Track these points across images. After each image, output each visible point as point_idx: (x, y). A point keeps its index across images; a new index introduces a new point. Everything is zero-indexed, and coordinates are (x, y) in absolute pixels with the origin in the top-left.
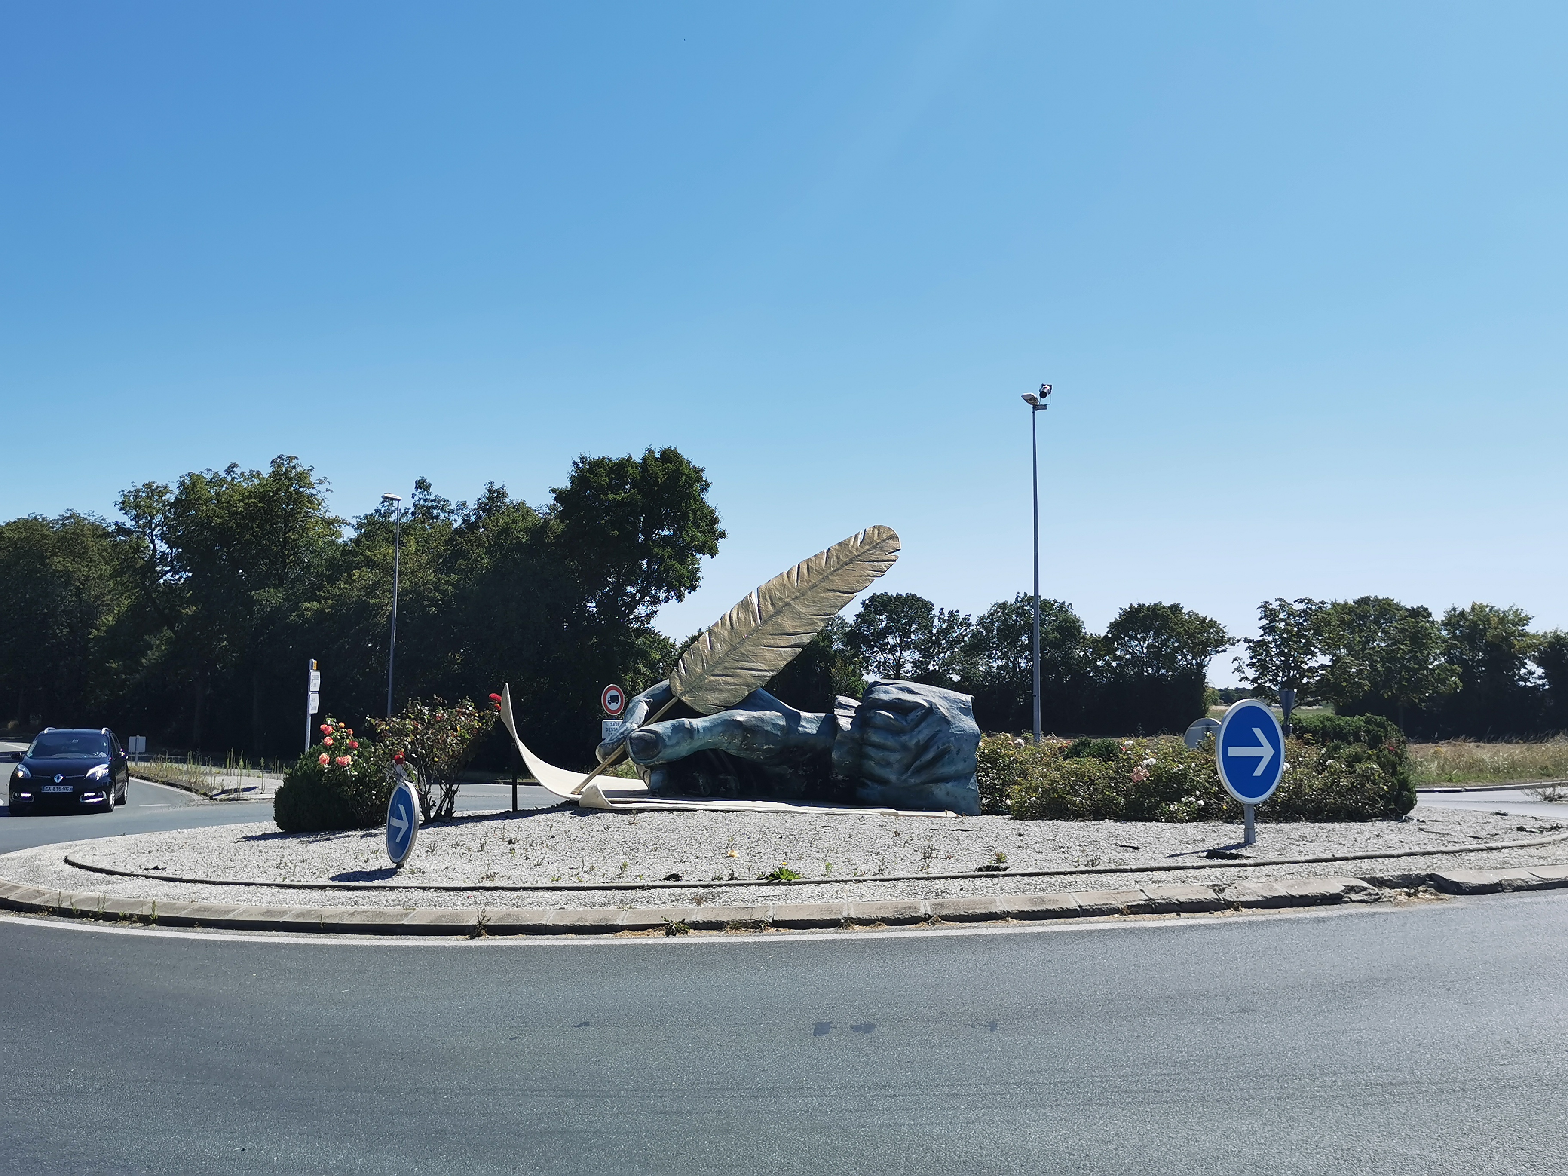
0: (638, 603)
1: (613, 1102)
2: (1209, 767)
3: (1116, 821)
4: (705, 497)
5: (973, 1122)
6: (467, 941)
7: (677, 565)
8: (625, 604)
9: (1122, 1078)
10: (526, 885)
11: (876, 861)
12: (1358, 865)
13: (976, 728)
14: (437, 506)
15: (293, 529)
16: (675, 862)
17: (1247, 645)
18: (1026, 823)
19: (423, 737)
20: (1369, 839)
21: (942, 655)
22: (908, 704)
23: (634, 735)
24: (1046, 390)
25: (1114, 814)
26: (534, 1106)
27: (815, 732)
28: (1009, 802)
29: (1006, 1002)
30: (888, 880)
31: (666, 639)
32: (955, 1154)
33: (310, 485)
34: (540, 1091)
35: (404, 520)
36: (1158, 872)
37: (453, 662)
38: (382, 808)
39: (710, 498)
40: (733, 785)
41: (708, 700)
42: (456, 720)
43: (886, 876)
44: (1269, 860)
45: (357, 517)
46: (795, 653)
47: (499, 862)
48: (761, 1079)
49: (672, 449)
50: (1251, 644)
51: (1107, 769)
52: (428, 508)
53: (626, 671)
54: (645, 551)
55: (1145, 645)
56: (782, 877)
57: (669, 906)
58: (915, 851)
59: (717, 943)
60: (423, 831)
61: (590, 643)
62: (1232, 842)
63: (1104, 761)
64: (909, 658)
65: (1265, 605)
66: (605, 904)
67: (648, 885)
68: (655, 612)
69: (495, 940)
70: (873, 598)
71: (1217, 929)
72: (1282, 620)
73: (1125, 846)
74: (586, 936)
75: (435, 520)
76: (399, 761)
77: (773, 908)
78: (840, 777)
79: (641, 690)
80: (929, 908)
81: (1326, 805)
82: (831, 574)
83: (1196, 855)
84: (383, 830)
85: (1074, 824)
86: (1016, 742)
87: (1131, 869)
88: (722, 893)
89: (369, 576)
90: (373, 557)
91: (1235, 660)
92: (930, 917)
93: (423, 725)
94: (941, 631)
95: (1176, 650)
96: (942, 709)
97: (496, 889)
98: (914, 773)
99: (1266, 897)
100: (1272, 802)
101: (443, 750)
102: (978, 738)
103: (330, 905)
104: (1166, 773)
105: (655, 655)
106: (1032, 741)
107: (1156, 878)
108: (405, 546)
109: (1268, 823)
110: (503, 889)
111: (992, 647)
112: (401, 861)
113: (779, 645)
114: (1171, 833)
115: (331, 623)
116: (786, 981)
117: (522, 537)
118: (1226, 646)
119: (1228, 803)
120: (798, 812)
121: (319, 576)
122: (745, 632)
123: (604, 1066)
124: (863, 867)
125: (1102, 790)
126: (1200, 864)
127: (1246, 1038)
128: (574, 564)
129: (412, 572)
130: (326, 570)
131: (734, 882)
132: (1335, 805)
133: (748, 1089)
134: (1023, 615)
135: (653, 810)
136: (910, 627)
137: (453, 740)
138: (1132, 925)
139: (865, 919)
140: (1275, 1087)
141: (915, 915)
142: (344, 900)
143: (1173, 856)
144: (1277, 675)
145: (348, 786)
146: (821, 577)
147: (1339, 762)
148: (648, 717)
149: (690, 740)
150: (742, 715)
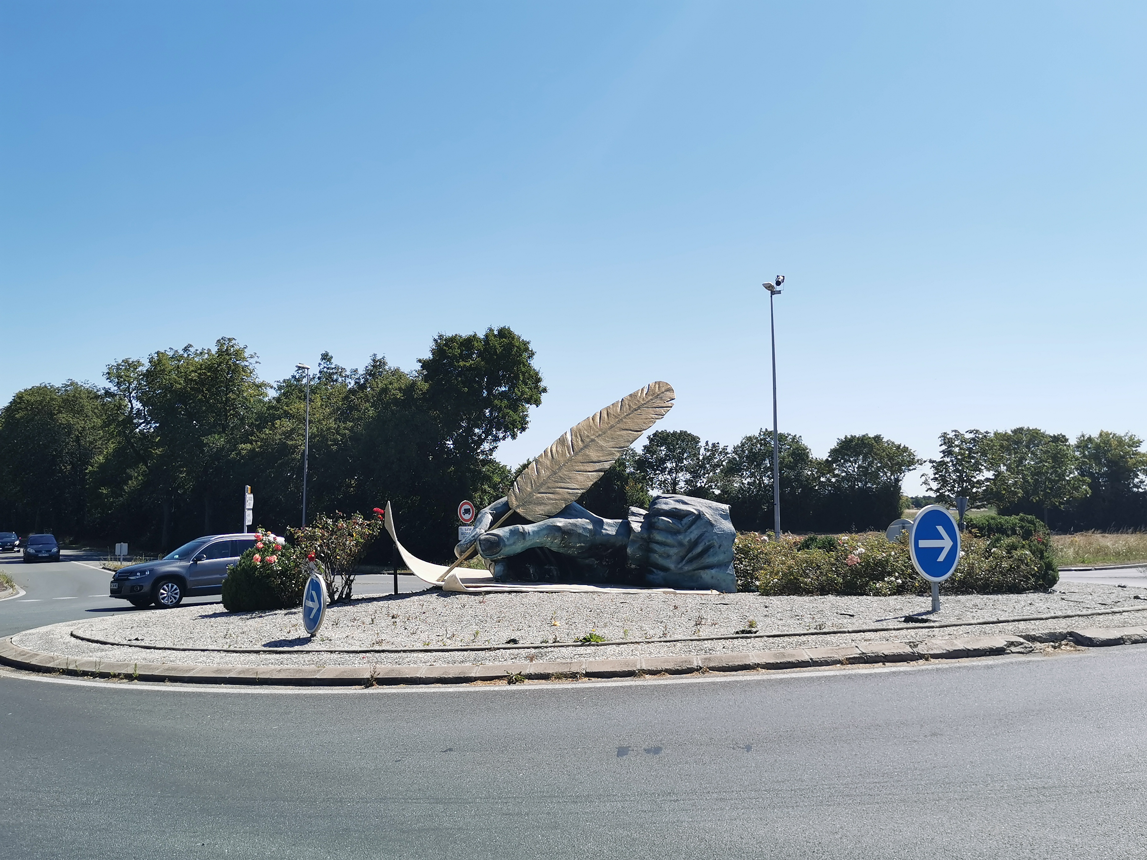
0: (483, 441)
1: (471, 807)
2: (905, 555)
3: (837, 596)
4: (531, 362)
5: (735, 819)
6: (363, 690)
7: (511, 413)
8: (474, 442)
9: (845, 786)
10: (405, 649)
11: (660, 627)
12: (1016, 626)
13: (733, 528)
14: (336, 372)
15: (232, 391)
16: (513, 630)
17: (931, 465)
18: (771, 598)
19: (328, 541)
20: (1024, 606)
21: (707, 475)
22: (682, 512)
23: (482, 537)
24: (780, 280)
25: (835, 590)
26: (413, 811)
27: (614, 533)
28: (757, 583)
29: (757, 731)
30: (669, 641)
31: (504, 467)
32: (722, 842)
33: (244, 359)
34: (417, 799)
35: (312, 383)
36: (868, 633)
37: (350, 486)
38: (300, 594)
39: (535, 363)
40: (555, 573)
41: (536, 511)
42: (352, 528)
43: (668, 639)
44: (950, 623)
45: (278, 381)
46: (599, 476)
47: (385, 632)
48: (579, 789)
49: (507, 328)
50: (934, 464)
51: (829, 557)
52: (330, 374)
53: (475, 490)
54: (488, 403)
55: (856, 466)
56: (591, 640)
57: (510, 662)
58: (689, 620)
59: (545, 689)
60: (329, 610)
61: (449, 471)
62: (923, 610)
63: (827, 552)
64: (682, 478)
65: (944, 436)
66: (462, 662)
67: (494, 648)
68: (496, 447)
69: (383, 689)
70: (655, 435)
71: (913, 674)
72: (957, 446)
73: (844, 614)
74: (449, 685)
75: (335, 383)
76: (311, 559)
77: (586, 663)
78: (633, 566)
79: (487, 505)
80: (700, 662)
81: (992, 582)
82: (625, 417)
83: (896, 620)
84: (300, 609)
85: (806, 598)
86: (762, 539)
87: (848, 631)
88: (549, 652)
89: (288, 424)
90: (290, 411)
91: (923, 475)
92: (701, 668)
93: (328, 532)
94: (705, 458)
95: (878, 469)
96: (707, 515)
97: (383, 651)
98: (687, 563)
99: (948, 651)
100: (952, 580)
101: (343, 550)
102: (734, 536)
103: (263, 665)
104: (873, 560)
105: (497, 479)
106: (774, 538)
107: (867, 638)
108: (313, 402)
109: (949, 596)
110: (389, 651)
111: (744, 469)
112: (314, 632)
113: (587, 470)
114: (878, 604)
115: (260, 459)
116: (596, 716)
117: (398, 395)
118: (916, 465)
119: (919, 581)
120: (603, 593)
121: (251, 425)
122: (562, 461)
123: (464, 780)
124: (651, 632)
125: (826, 573)
126: (899, 627)
127: (936, 755)
128: (436, 413)
129: (318, 421)
130: (256, 420)
131: (557, 644)
132: (998, 581)
133: (569, 796)
134: (765, 445)
135: (496, 592)
136: (683, 455)
137: (350, 543)
138: (850, 672)
139: (653, 670)
140: (958, 791)
141: (690, 667)
142: (273, 661)
143: (879, 621)
144: (954, 486)
145: (274, 578)
146: (617, 420)
147: (1001, 550)
148: (492, 524)
149: (522, 541)
150: (561, 522)
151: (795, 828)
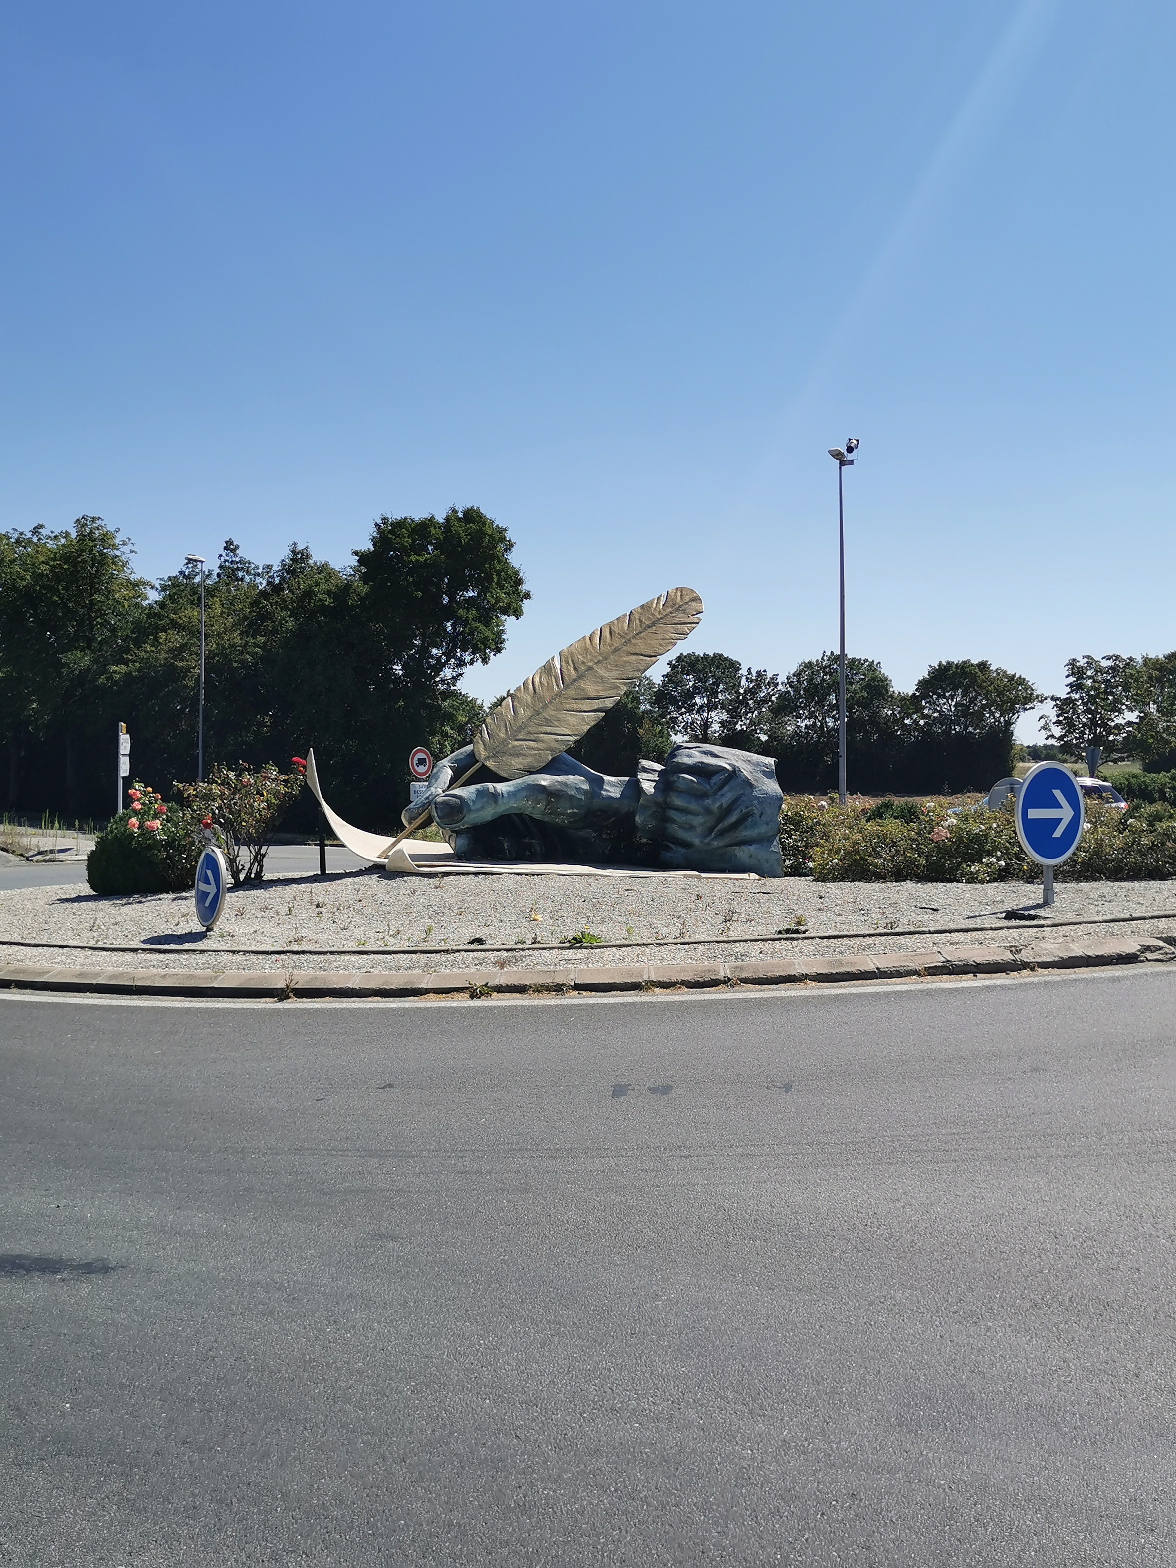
0: (444, 665)
1: (415, 1162)
2: (1011, 828)
3: (917, 882)
4: (508, 557)
5: (765, 1182)
6: (276, 1004)
7: (482, 627)
8: (430, 667)
9: (913, 1138)
10: (333, 949)
11: (677, 924)
12: (1156, 924)
13: (779, 790)
14: (242, 568)
15: (98, 591)
16: (479, 926)
17: (1054, 703)
18: (828, 885)
19: (230, 801)
20: (1168, 898)
21: (750, 715)
22: (711, 768)
23: (439, 799)
24: (852, 445)
25: (915, 875)
26: (339, 1166)
27: (618, 796)
28: (811, 865)
29: (801, 1064)
30: (688, 943)
31: (474, 700)
32: (746, 1212)
33: (114, 547)
34: (344, 1151)
35: (209, 582)
36: (956, 933)
37: (262, 724)
38: (191, 872)
39: (514, 559)
40: (538, 849)
41: (511, 765)
42: (262, 785)
43: (687, 940)
44: (1066, 921)
45: (161, 579)
46: (598, 718)
47: (306, 926)
48: (559, 1140)
49: (475, 508)
50: (1058, 702)
51: (909, 831)
52: (234, 570)
53: (433, 734)
54: (449, 613)
55: (953, 703)
56: (583, 940)
57: (473, 969)
58: (716, 914)
59: (519, 1006)
60: (232, 894)
61: (397, 706)
62: (1031, 903)
63: (906, 822)
64: (716, 718)
65: (1073, 663)
66: (410, 968)
67: (452, 949)
68: (461, 675)
69: (303, 1002)
70: (680, 659)
71: (1013, 989)
72: (1090, 677)
73: (925, 908)
74: (391, 999)
75: (240, 583)
76: (207, 826)
77: (575, 971)
78: (644, 840)
79: (449, 753)
80: (728, 971)
81: (1126, 865)
82: (634, 637)
83: (995, 916)
84: (193, 893)
85: (876, 886)
86: (819, 804)
87: (930, 931)
88: (525, 956)
89: (176, 639)
90: (179, 620)
91: (1041, 718)
92: (729, 980)
93: (230, 790)
94: (748, 691)
95: (983, 707)
96: (745, 773)
97: (304, 952)
98: (717, 836)
99: (1061, 958)
100: (1073, 861)
101: (251, 814)
102: (780, 800)
103: (142, 968)
104: (967, 834)
105: (462, 719)
106: (838, 801)
107: (954, 940)
108: (210, 608)
109: (1068, 883)
110: (311, 952)
111: (800, 707)
112: (211, 924)
113: (582, 710)
114: (972, 894)
115: (139, 685)
116: (586, 1043)
117: (326, 600)
118: (1035, 703)
119: (1028, 863)
120: (602, 876)
121: (125, 639)
122: (547, 696)
123: (407, 1127)
124: (665, 931)
125: (904, 853)
126: (998, 925)
127: (1036, 1097)
128: (379, 626)
129: (218, 635)
130: (133, 632)
131: (536, 946)
132: (1135, 864)
133: (547, 1150)
134: (831, 674)
135: (458, 874)
136: (718, 687)
137: (259, 805)
138: (929, 986)
139: (666, 982)
140: (1062, 1145)
141: (715, 978)
142: (155, 963)
143: (971, 917)
144: (1083, 733)
145: (158, 850)
146: (624, 640)
147: (1140, 821)
148: (452, 782)
149: (494, 805)
150: (546, 780)
151: (844, 1193)
